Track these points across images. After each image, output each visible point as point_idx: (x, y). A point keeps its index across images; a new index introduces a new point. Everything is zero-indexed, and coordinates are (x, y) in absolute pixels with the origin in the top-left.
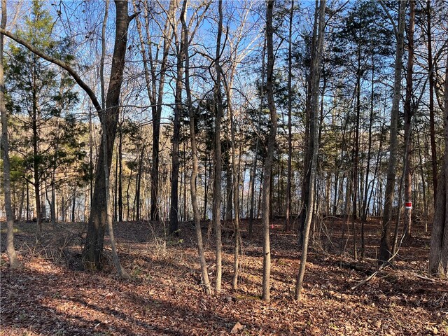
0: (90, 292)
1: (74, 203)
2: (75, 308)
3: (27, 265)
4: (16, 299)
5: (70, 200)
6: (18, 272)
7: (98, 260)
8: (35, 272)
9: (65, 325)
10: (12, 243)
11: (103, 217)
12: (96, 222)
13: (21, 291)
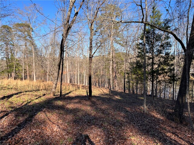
0: (179, 132)
1: (165, 91)
2: (173, 136)
3: (150, 113)
4: (149, 125)
5: (163, 89)
6: (147, 115)
7: (180, 118)
8: (154, 116)
9: (171, 142)
10: (145, 103)
11: (184, 99)
12: (180, 101)
13: (149, 123)
